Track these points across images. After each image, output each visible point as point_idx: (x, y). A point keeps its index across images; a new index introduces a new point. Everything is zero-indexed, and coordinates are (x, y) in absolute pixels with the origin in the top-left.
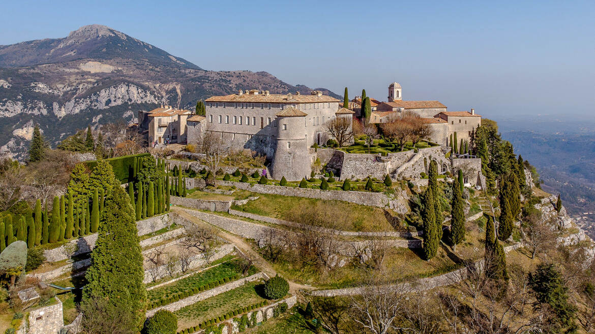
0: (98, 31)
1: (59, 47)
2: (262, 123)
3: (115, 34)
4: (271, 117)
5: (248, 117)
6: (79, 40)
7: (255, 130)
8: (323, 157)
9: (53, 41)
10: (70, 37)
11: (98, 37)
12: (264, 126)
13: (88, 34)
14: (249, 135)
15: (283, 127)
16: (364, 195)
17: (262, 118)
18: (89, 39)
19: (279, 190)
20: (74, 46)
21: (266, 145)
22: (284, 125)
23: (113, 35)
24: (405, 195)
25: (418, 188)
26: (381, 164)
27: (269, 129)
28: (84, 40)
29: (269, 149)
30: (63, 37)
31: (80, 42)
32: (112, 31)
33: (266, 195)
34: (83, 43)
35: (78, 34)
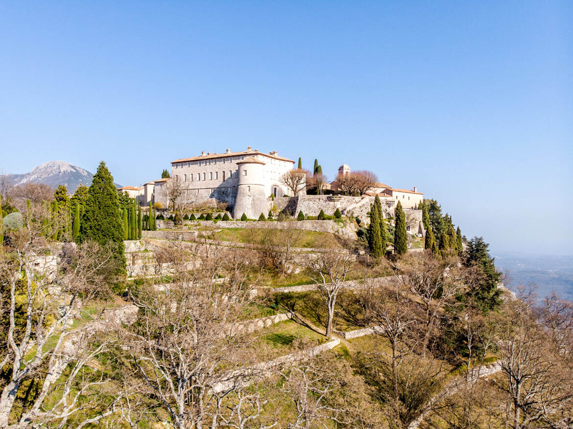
0: (60, 166)
1: (22, 182)
2: (224, 176)
3: (76, 170)
4: (232, 170)
5: (211, 173)
6: (41, 175)
7: (217, 183)
8: (280, 204)
9: (17, 176)
10: (33, 172)
11: (60, 172)
12: (226, 179)
13: (50, 170)
14: (212, 189)
15: (244, 173)
16: (317, 223)
17: (224, 172)
18: (52, 175)
19: (241, 224)
20: (37, 181)
21: (227, 196)
22: (244, 171)
23: (74, 171)
24: (353, 227)
25: (364, 225)
26: (332, 203)
27: (231, 181)
28: (46, 176)
29: (230, 198)
30: (26, 173)
31: (43, 177)
32: (73, 167)
33: (229, 229)
34: (46, 178)
35: (40, 170)
